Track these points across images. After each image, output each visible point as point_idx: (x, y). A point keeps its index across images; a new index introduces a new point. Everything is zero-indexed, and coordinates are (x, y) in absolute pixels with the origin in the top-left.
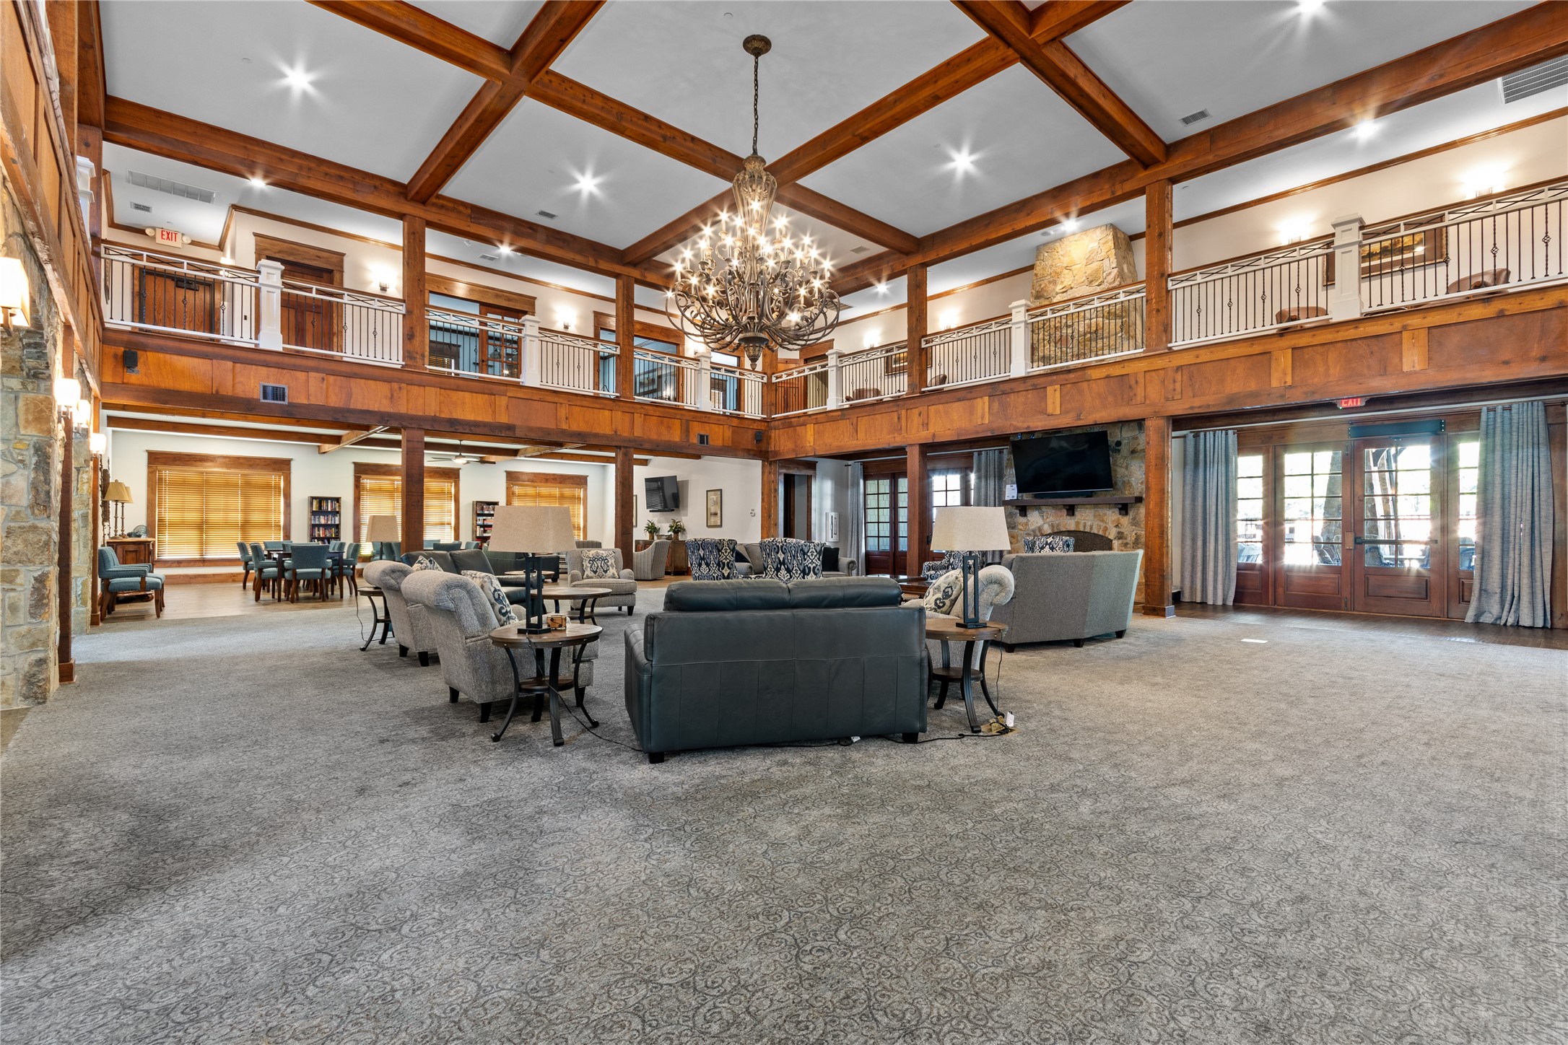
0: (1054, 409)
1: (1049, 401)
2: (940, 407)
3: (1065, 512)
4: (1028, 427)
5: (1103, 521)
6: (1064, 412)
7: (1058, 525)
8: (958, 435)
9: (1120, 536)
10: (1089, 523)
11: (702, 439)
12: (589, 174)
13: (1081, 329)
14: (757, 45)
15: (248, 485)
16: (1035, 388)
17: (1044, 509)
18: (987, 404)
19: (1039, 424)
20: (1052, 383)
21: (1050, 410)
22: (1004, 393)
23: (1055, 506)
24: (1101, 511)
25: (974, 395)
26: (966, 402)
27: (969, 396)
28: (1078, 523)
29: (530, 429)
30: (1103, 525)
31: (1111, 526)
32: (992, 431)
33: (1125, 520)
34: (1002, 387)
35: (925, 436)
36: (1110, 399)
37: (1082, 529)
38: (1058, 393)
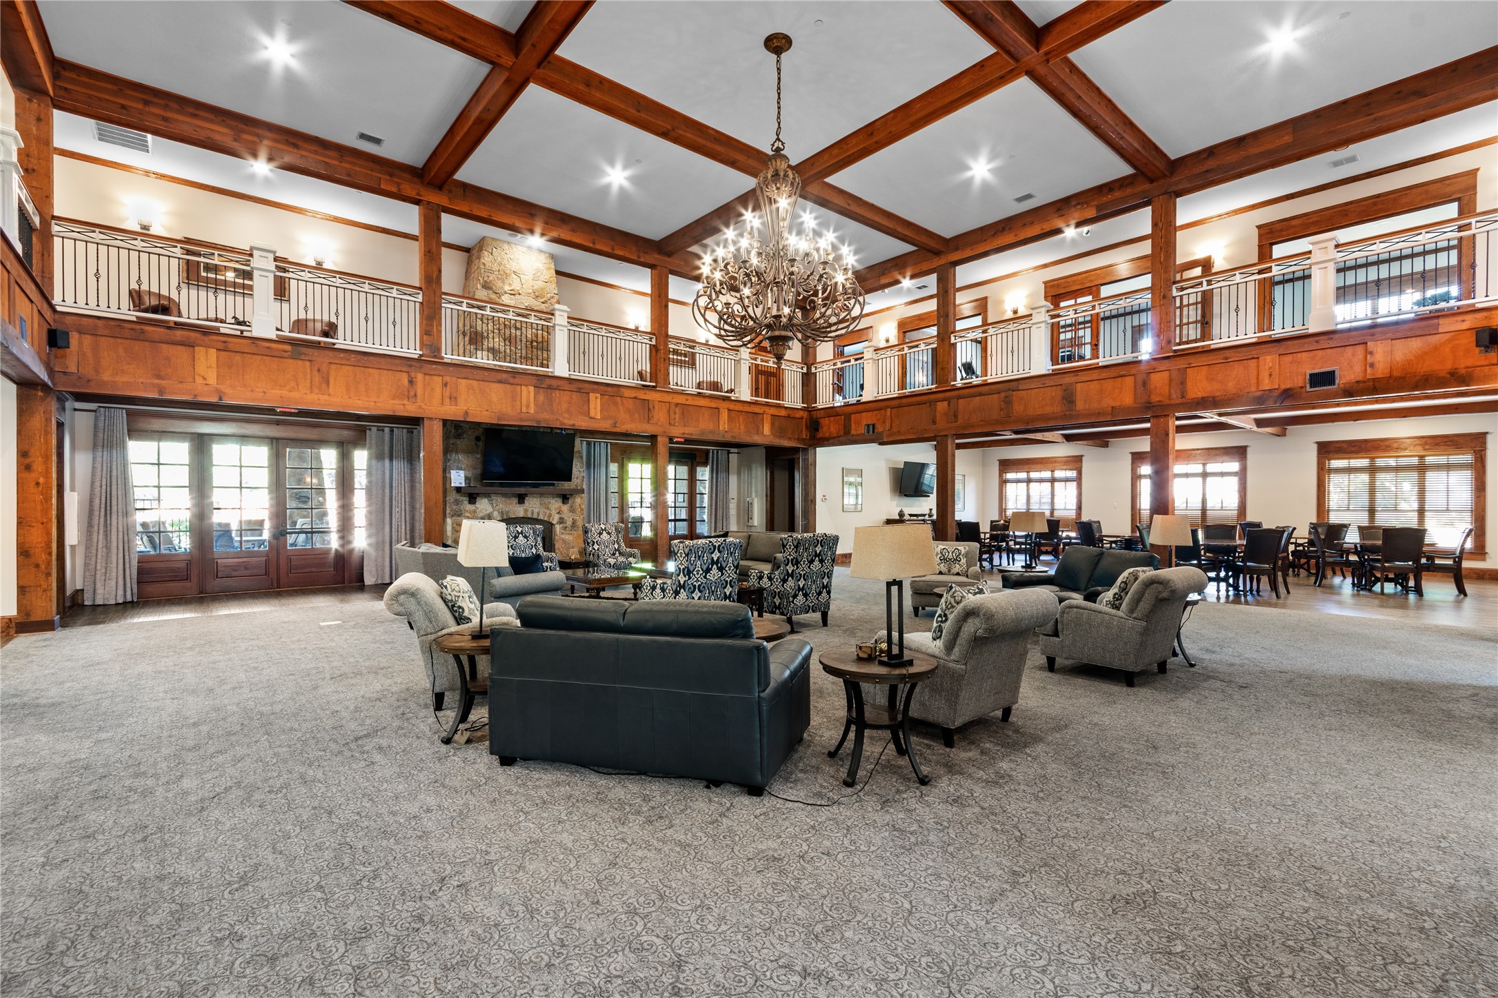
0: (596, 413)
1: (592, 406)
2: (475, 383)
3: (515, 500)
4: (574, 425)
5: (548, 508)
6: (604, 418)
7: (507, 512)
8: (499, 419)
9: (561, 521)
10: (536, 510)
13: (529, 336)
16: (579, 391)
17: (493, 497)
18: (532, 394)
19: (583, 424)
20: (594, 391)
21: (592, 414)
22: (550, 387)
23: (505, 495)
24: (546, 500)
25: (517, 381)
26: (508, 386)
27: (512, 381)
28: (526, 511)
30: (548, 512)
31: (554, 512)
32: (538, 422)
33: (565, 508)
34: (548, 381)
35: (453, 411)
36: (636, 415)
37: (530, 516)
38: (599, 401)
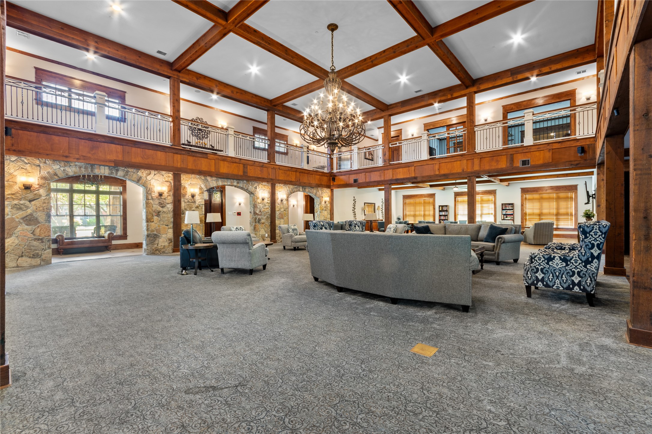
11: (524, 163)
12: (400, 76)
14: (333, 27)
15: (425, 203)
29: (423, 177)
